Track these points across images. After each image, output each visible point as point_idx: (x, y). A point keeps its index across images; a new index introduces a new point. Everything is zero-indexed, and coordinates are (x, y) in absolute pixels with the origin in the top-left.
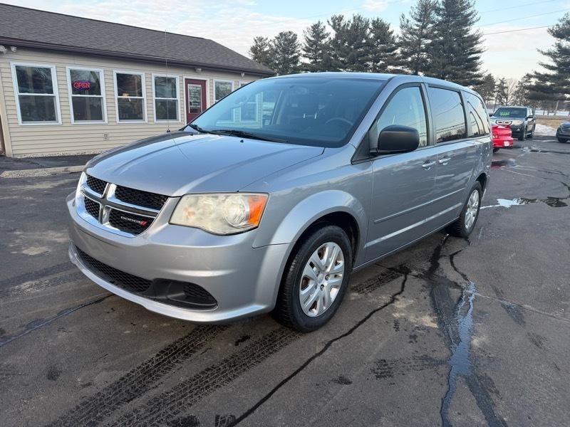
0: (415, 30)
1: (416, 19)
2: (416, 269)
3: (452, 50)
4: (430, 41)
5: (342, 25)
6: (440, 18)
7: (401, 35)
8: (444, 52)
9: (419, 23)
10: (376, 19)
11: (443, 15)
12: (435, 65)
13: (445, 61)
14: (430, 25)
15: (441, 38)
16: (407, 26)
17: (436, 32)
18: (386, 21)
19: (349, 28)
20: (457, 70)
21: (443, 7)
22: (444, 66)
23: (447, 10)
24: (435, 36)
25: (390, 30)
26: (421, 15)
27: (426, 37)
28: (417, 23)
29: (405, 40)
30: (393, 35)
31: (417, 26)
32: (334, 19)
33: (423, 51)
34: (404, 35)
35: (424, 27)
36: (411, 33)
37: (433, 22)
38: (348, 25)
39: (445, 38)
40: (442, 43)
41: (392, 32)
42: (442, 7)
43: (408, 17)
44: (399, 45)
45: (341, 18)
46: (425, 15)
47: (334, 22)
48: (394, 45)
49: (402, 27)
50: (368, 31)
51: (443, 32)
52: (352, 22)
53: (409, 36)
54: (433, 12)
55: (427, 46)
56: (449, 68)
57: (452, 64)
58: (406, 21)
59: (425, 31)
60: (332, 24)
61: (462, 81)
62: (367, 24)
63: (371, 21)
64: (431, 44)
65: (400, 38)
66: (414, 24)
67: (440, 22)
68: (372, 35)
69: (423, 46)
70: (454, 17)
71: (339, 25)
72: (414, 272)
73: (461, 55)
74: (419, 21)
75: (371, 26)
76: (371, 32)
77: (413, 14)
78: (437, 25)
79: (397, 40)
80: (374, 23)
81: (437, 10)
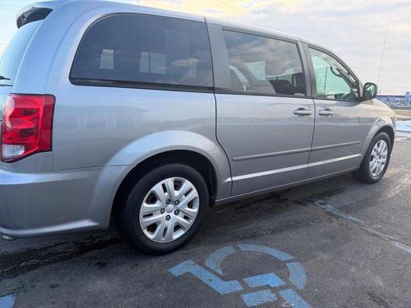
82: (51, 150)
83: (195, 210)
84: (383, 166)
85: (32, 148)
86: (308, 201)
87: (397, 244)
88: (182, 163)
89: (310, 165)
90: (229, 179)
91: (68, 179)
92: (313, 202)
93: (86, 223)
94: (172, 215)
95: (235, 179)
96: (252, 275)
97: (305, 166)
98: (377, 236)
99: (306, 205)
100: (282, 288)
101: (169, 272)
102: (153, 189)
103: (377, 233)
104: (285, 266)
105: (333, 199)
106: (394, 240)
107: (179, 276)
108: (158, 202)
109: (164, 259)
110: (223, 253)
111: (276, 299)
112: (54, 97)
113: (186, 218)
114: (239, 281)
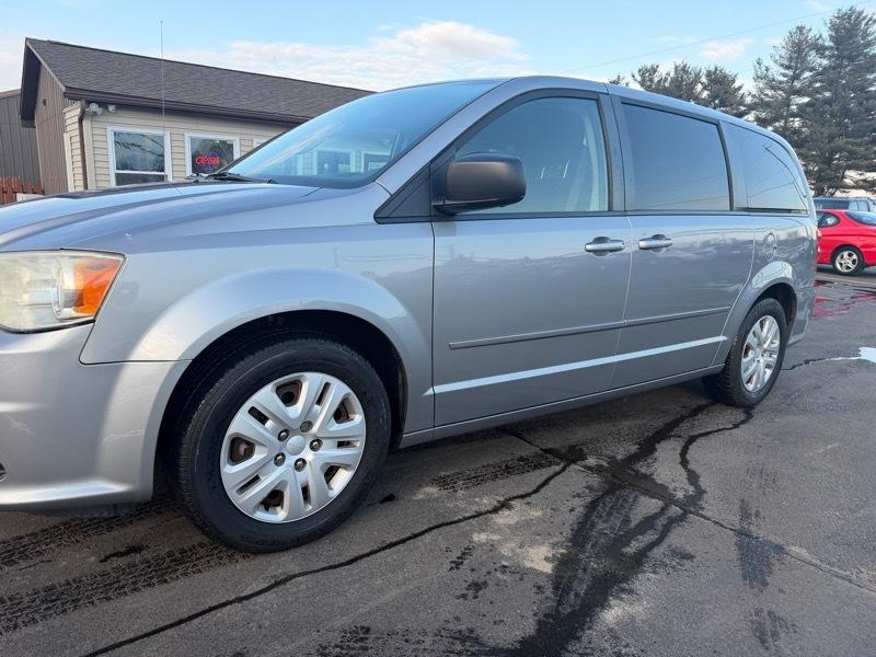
0: (781, 82)
1: (782, 65)
2: (599, 455)
3: (846, 113)
4: (806, 100)
5: (656, 80)
6: (825, 62)
7: (754, 92)
8: (833, 115)
9: (787, 72)
10: (712, 69)
11: (830, 57)
12: (814, 137)
13: (835, 130)
14: (807, 74)
15: (827, 94)
16: (766, 77)
17: (818, 85)
18: (729, 70)
19: (667, 85)
20: (857, 145)
21: (832, 44)
22: (831, 138)
23: (837, 49)
24: (817, 91)
25: (736, 85)
26: (791, 59)
27: (799, 93)
28: (783, 71)
29: (762, 100)
30: (741, 92)
31: (784, 75)
32: (643, 72)
33: (794, 115)
34: (761, 91)
35: (795, 77)
36: (772, 88)
37: (812, 69)
38: (666, 79)
39: (835, 93)
40: (828, 102)
41: (740, 88)
42: (828, 43)
43: (767, 62)
44: (751, 108)
45: (654, 70)
46: (797, 58)
47: (642, 75)
48: (743, 108)
49: (757, 78)
50: (699, 87)
51: (830, 84)
52: (672, 74)
53: (770, 92)
54: (813, 53)
55: (802, 107)
56: (840, 142)
57: (847, 136)
58: (763, 69)
59: (797, 84)
60: (639, 78)
61: (865, 163)
62: (698, 76)
63: (704, 72)
64: (808, 104)
65: (754, 96)
66: (778, 73)
67: (825, 68)
68: (705, 94)
69: (794, 107)
70: (851, 59)
71: (651, 80)
72: (591, 461)
73: (863, 119)
74: (788, 67)
75: (704, 79)
76: (705, 88)
77: (778, 58)
78: (820, 74)
79: (748, 100)
80: (709, 74)
81: (821, 50)
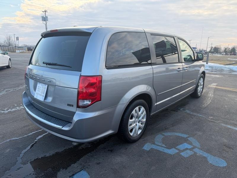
82: (100, 100)
83: (145, 120)
84: (202, 89)
85: (94, 101)
86: (177, 109)
87: (223, 124)
88: (141, 99)
89: (181, 93)
90: (156, 104)
91: (106, 112)
92: (179, 110)
93: (110, 132)
94: (137, 123)
95: (158, 103)
96: (178, 145)
97: (179, 94)
98: (214, 122)
99: (177, 111)
100: (193, 148)
101: (144, 149)
102: (132, 113)
103: (213, 120)
104: (188, 140)
105: (187, 107)
106: (220, 123)
107: (149, 150)
108: (134, 118)
109: (137, 144)
110: (159, 138)
111: (194, 153)
112: (101, 76)
113: (142, 124)
114: (175, 148)
